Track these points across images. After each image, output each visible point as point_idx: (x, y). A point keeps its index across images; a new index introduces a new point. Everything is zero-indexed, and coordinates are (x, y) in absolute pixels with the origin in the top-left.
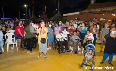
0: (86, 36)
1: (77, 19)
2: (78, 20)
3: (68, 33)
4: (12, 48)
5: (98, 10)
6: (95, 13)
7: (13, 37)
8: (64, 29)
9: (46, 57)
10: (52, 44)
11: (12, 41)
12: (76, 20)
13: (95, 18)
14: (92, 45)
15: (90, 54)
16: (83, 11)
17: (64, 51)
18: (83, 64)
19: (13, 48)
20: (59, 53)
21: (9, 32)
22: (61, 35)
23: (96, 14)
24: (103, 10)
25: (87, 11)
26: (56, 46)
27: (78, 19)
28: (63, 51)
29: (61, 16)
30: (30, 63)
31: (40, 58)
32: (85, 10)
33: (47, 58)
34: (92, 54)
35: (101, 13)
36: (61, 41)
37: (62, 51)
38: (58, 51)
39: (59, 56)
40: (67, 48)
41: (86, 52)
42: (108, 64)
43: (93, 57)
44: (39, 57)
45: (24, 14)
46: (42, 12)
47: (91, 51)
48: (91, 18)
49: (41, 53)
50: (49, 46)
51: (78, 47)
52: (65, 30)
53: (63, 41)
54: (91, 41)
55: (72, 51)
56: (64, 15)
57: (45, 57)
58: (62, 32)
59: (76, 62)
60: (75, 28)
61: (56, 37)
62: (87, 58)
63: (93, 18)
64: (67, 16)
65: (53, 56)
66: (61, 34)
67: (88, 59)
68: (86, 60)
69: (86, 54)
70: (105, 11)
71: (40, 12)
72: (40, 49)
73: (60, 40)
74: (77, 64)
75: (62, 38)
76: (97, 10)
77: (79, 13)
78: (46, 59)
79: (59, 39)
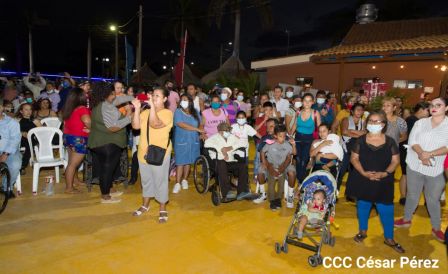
0: (316, 145)
1: (302, 79)
2: (307, 85)
3: (253, 132)
4: (51, 181)
5: (381, 48)
6: (371, 59)
7: (55, 141)
8: (237, 116)
9: (166, 215)
10: (192, 169)
11: (51, 156)
12: (298, 83)
13: (374, 80)
14: (326, 177)
15: (316, 207)
16: (325, 53)
17: (232, 194)
18: (289, 241)
19: (54, 179)
20: (216, 203)
21: (44, 125)
22: (226, 139)
23: (374, 62)
24: (398, 49)
25: (341, 50)
26: (206, 177)
27: (306, 82)
28: (228, 196)
29: (242, 67)
30: (106, 230)
31: (144, 218)
32: (334, 49)
33: (166, 218)
34: (322, 209)
35: (391, 58)
36: (223, 161)
37: (224, 197)
38: (210, 194)
39: (211, 212)
40: (243, 187)
41: (305, 200)
42: (385, 246)
43: (326, 219)
44: (139, 213)
45: (107, 60)
46: (172, 52)
47: (319, 196)
48: (356, 79)
49: (147, 201)
50: (183, 177)
51: (286, 182)
52: (242, 120)
53: (231, 159)
54: (329, 165)
55: (264, 196)
56: (255, 65)
57: (161, 215)
58: (229, 129)
59: (268, 235)
60: (279, 113)
61: (207, 144)
62: (303, 221)
63: (367, 80)
64: (264, 70)
65: (191, 212)
66: (226, 134)
67: (308, 226)
68: (301, 226)
69: (304, 207)
70: (410, 53)
71: (165, 53)
72: (144, 186)
73: (221, 157)
74: (269, 242)
75: (226, 150)
76: (376, 50)
77: (311, 58)
78: (163, 220)
79: (215, 151)
